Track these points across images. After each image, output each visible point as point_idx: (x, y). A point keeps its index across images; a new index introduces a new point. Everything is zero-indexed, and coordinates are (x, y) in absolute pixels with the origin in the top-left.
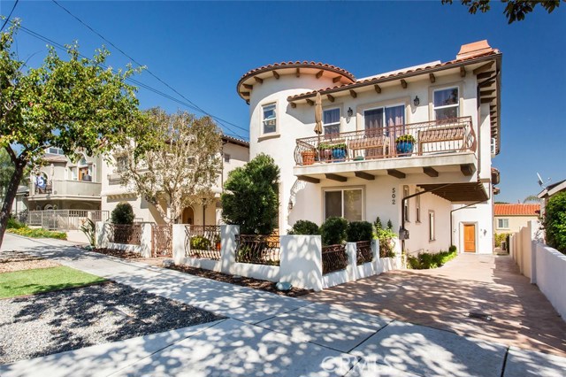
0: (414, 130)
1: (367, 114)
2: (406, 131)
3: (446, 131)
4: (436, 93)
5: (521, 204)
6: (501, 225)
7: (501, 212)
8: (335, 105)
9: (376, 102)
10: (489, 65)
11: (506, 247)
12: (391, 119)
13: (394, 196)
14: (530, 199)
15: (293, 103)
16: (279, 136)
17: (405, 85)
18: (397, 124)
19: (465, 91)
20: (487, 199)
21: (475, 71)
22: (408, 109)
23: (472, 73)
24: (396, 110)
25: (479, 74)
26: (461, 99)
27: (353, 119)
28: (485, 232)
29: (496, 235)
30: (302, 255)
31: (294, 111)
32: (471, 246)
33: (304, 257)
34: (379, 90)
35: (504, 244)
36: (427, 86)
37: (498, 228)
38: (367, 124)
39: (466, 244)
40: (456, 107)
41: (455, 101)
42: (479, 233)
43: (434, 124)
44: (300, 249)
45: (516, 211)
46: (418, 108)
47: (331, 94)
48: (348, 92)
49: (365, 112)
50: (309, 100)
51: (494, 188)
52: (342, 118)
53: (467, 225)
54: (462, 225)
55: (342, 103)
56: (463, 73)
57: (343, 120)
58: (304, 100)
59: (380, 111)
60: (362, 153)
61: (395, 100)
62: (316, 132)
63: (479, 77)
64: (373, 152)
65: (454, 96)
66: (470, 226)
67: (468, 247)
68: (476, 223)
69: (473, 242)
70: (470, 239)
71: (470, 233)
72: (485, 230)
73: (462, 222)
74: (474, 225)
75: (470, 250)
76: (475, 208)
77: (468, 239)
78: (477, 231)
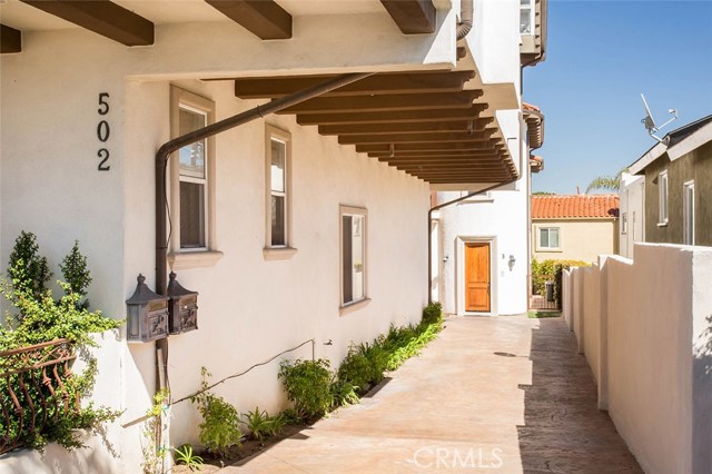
5: (583, 195)
6: (544, 242)
7: (545, 212)
11: (556, 294)
14: (599, 184)
20: (515, 178)
28: (512, 261)
29: (534, 264)
32: (479, 297)
35: (551, 287)
37: (539, 248)
39: (470, 290)
42: (499, 265)
45: (575, 211)
51: (532, 157)
53: (473, 245)
54: (461, 245)
66: (478, 246)
67: (475, 300)
68: (493, 238)
69: (486, 286)
70: (478, 278)
71: (479, 265)
72: (511, 257)
73: (462, 238)
74: (488, 244)
75: (478, 306)
76: (492, 201)
77: (475, 280)
78: (495, 259)
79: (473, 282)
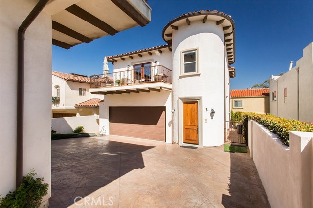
6: (236, 105)
28: (213, 113)
32: (192, 135)
35: (240, 127)
37: (234, 107)
39: (186, 130)
53: (188, 102)
54: (181, 104)
66: (191, 103)
67: (189, 136)
68: (200, 98)
69: (195, 128)
70: (191, 123)
71: (191, 115)
72: (212, 110)
73: (181, 98)
74: (197, 102)
75: (191, 140)
76: (199, 75)
77: (189, 124)
78: (201, 112)
79: (188, 125)
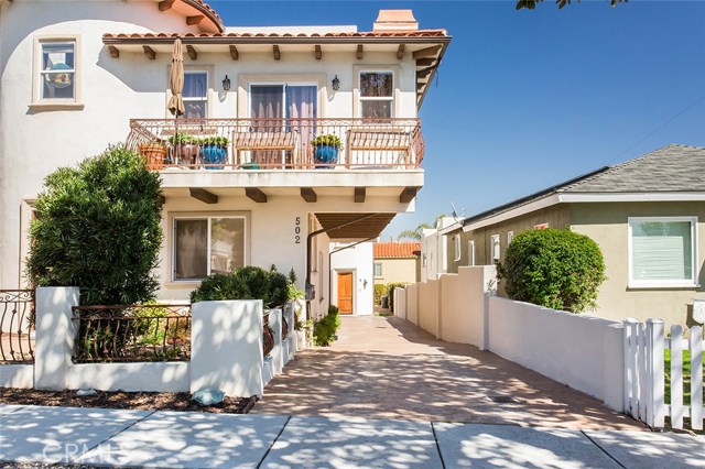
0: (343, 129)
1: (256, 91)
2: (318, 129)
3: (375, 136)
4: (362, 76)
8: (197, 66)
9: (271, 74)
10: (434, 50)
11: (389, 303)
12: (294, 105)
13: (298, 230)
14: (406, 235)
15: (113, 48)
16: (80, 108)
17: (318, 54)
18: (304, 115)
19: (401, 80)
21: (415, 54)
22: (323, 93)
23: (411, 56)
24: (303, 92)
25: (421, 59)
26: (397, 90)
27: (231, 95)
28: (365, 283)
29: (376, 286)
30: (240, 334)
31: (115, 62)
33: (244, 339)
34: (277, 55)
35: (386, 299)
36: (351, 64)
38: (255, 108)
39: (340, 301)
40: (389, 101)
41: (389, 92)
42: (358, 285)
43: (359, 123)
44: (236, 325)
45: (392, 252)
46: (337, 93)
47: (194, 45)
48: (226, 47)
49: (253, 87)
50: (149, 47)
52: (210, 91)
53: (343, 273)
55: (213, 66)
56: (400, 54)
57: (212, 95)
58: (139, 47)
59: (277, 90)
60: (246, 157)
61: (303, 75)
62: (173, 110)
63: (419, 62)
64: (264, 158)
65: (387, 85)
66: (346, 274)
67: (344, 307)
68: (354, 269)
69: (350, 298)
71: (345, 286)
72: (365, 280)
73: (336, 270)
74: (352, 273)
75: (346, 311)
77: (344, 295)
78: (356, 282)
79: (342, 297)
